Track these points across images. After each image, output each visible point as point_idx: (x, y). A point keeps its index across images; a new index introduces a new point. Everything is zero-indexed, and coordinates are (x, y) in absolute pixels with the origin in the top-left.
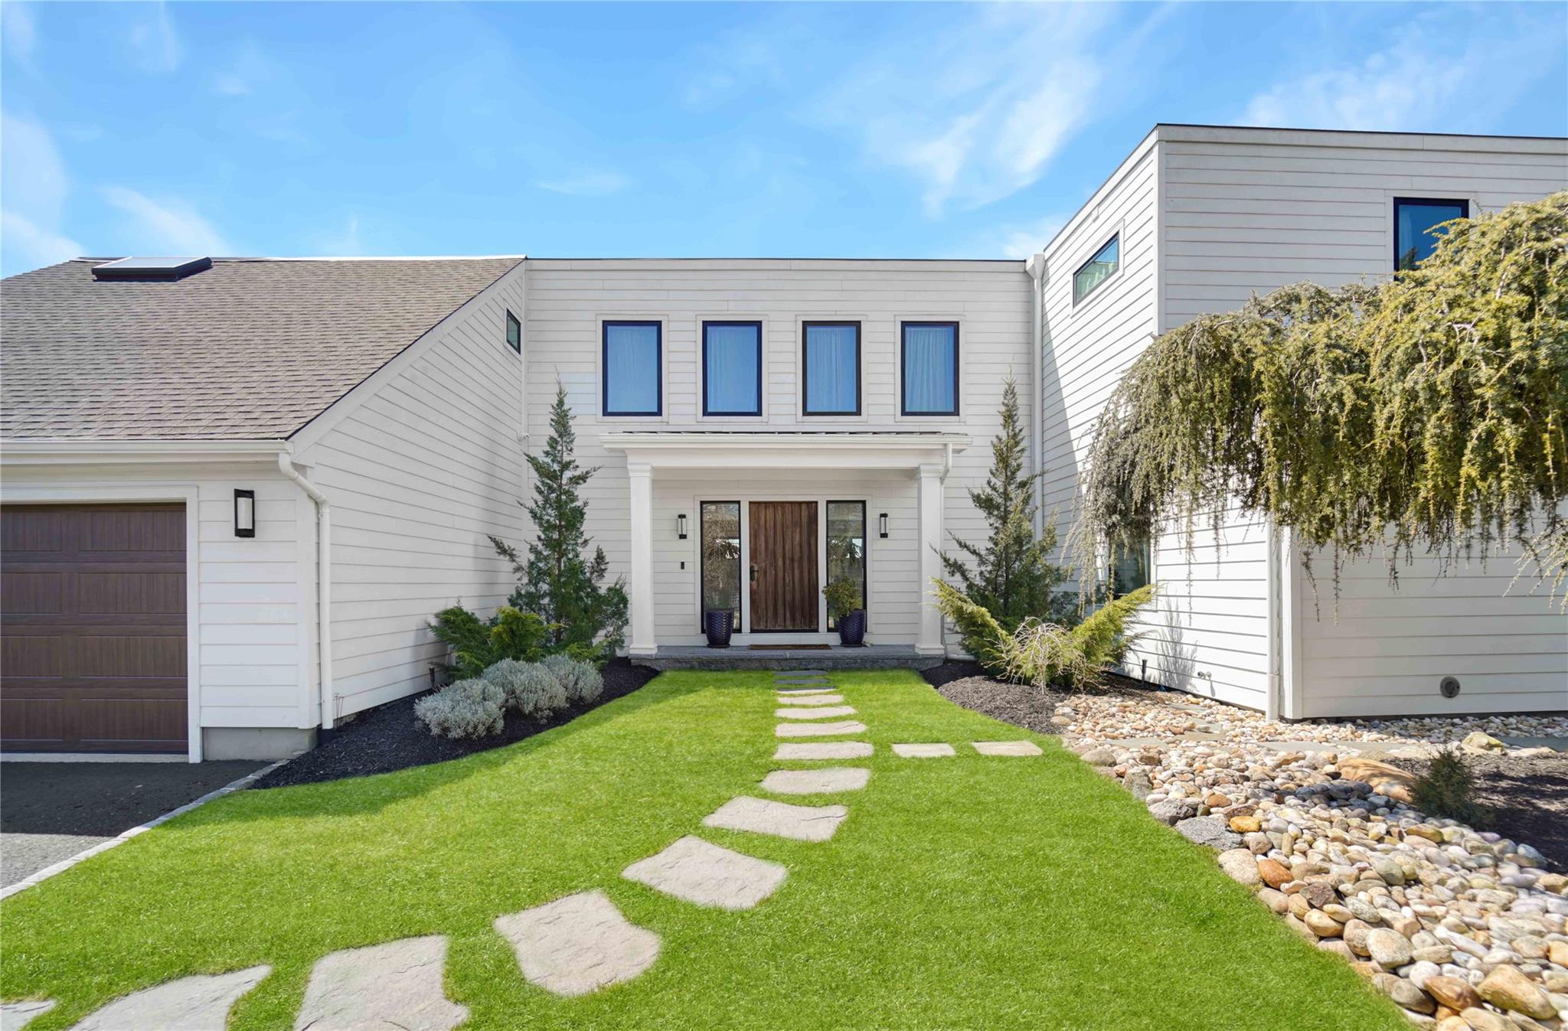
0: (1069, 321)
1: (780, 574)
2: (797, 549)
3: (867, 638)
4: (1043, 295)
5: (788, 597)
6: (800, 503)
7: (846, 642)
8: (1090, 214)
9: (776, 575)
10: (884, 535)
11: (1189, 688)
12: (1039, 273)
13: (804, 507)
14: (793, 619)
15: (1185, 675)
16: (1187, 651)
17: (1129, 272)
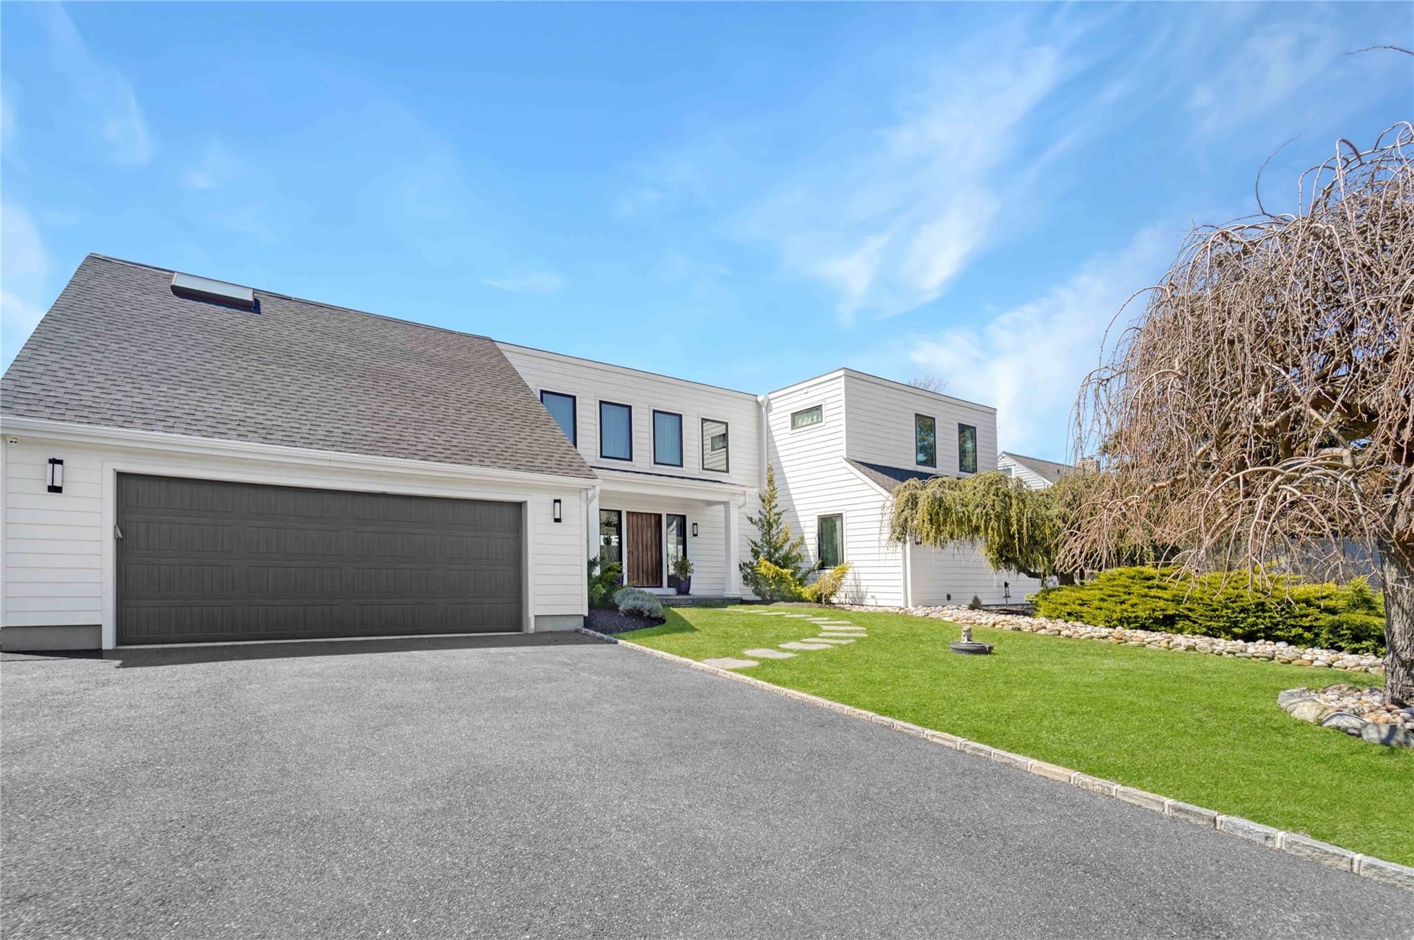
0: (788, 436)
1: (641, 554)
2: (649, 541)
3: (690, 592)
4: (767, 417)
5: (645, 567)
6: (651, 514)
7: (679, 592)
8: (802, 389)
9: (638, 555)
10: (695, 535)
11: (864, 603)
12: (765, 405)
13: (653, 516)
14: (648, 580)
15: (862, 598)
16: (863, 589)
17: (828, 426)
